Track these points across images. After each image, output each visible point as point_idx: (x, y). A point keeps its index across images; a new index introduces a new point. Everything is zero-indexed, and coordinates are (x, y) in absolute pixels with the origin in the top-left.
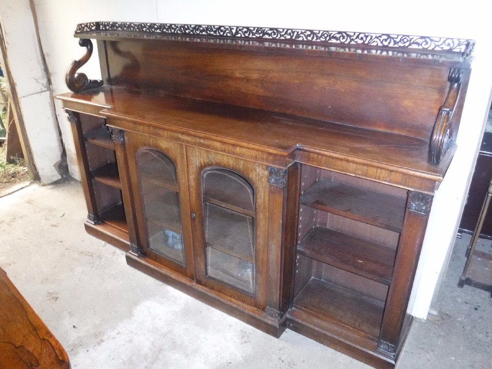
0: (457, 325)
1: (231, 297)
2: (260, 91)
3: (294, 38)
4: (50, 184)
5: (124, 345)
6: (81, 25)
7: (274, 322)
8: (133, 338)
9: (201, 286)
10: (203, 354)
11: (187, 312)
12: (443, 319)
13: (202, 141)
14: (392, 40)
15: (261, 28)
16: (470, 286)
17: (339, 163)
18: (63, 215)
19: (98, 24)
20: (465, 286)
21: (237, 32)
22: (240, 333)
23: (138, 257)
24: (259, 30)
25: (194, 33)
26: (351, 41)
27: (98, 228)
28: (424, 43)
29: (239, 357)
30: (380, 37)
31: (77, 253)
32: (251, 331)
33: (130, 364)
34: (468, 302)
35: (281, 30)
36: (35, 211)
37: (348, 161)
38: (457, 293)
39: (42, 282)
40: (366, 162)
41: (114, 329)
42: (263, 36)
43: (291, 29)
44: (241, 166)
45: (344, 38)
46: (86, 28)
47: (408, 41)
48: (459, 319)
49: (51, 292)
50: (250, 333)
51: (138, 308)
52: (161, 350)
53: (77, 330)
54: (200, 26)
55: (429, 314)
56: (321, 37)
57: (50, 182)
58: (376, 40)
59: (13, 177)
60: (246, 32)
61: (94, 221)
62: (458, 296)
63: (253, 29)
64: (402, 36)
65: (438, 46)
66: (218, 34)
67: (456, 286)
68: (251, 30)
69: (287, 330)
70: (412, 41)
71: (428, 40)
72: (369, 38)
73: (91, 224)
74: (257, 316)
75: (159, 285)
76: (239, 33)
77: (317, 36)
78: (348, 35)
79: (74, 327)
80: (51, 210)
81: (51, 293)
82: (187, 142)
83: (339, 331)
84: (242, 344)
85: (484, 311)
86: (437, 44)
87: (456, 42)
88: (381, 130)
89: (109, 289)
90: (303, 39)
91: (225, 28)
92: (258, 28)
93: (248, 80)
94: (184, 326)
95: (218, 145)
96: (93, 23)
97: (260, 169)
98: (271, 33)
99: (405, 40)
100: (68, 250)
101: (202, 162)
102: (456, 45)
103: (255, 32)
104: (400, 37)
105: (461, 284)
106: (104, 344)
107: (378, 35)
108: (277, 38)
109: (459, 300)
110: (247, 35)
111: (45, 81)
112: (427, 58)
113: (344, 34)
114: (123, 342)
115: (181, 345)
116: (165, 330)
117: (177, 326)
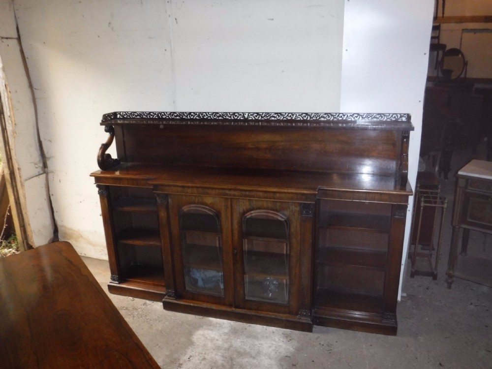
1: (267, 311)
3: (294, 118)
7: (307, 320)
8: (204, 357)
9: (240, 310)
10: (265, 354)
11: (235, 331)
13: (247, 193)
14: (361, 117)
15: (269, 113)
19: (115, 114)
22: (283, 335)
23: (175, 300)
24: (267, 114)
25: (211, 118)
26: (334, 119)
27: (124, 286)
28: (380, 117)
35: (285, 114)
38: (411, 282)
42: (270, 118)
43: (291, 113)
44: (278, 207)
45: (329, 117)
50: (290, 334)
51: (195, 337)
52: (232, 359)
54: (217, 113)
58: (350, 117)
60: (256, 116)
61: (118, 281)
65: (389, 118)
66: (233, 118)
67: (409, 278)
68: (261, 115)
70: (373, 117)
71: (382, 115)
72: (346, 116)
73: (115, 284)
74: (293, 320)
76: (250, 117)
77: (310, 117)
78: (332, 115)
82: (234, 195)
84: (289, 341)
87: (399, 116)
89: (160, 329)
90: (300, 119)
93: (258, 149)
94: (239, 340)
95: (261, 194)
96: (112, 113)
98: (276, 116)
99: (369, 116)
102: (399, 117)
103: (263, 116)
104: (365, 114)
108: (281, 119)
109: (415, 286)
110: (257, 118)
111: (41, 165)
113: (329, 115)
114: (198, 361)
115: (245, 352)
116: (226, 346)
117: (233, 341)
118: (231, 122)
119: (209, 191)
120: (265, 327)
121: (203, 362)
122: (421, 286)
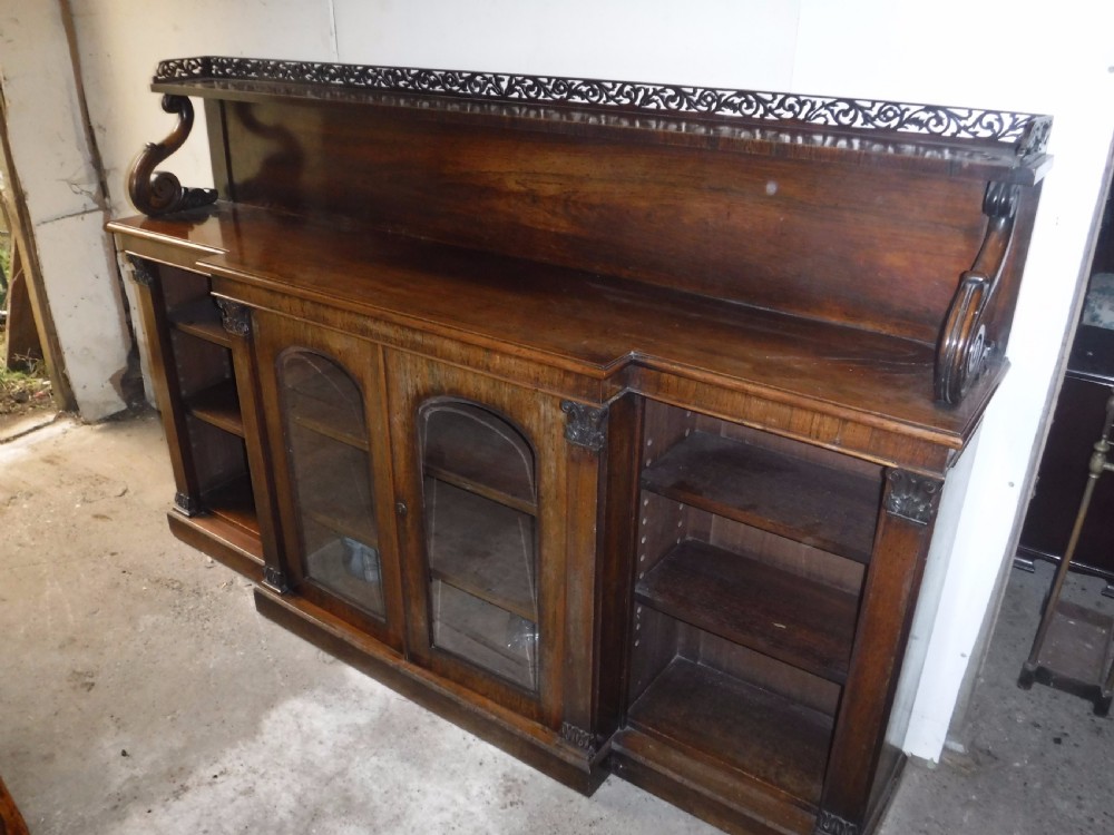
0: (1011, 778)
1: (485, 695)
2: (562, 225)
3: (637, 103)
4: (99, 422)
5: (233, 800)
6: (167, 63)
7: (579, 758)
8: (255, 783)
9: (419, 669)
10: (413, 829)
11: (383, 728)
12: (978, 763)
13: (418, 338)
14: (860, 114)
15: (565, 79)
16: (1048, 684)
17: (725, 397)
18: (124, 492)
19: (207, 62)
20: (1036, 685)
21: (511, 89)
22: (502, 781)
23: (281, 595)
24: (561, 84)
25: (415, 87)
26: (766, 114)
27: (197, 525)
28: (933, 122)
30: (833, 104)
31: (146, 580)
32: (527, 779)
34: (1041, 723)
35: (610, 85)
36: (62, 482)
37: (746, 393)
38: (1014, 702)
39: (62, 647)
40: (786, 397)
41: (216, 762)
42: (568, 97)
43: (632, 84)
44: (506, 399)
45: (749, 106)
46: (178, 70)
47: (896, 115)
48: (1017, 764)
49: (79, 670)
50: (525, 783)
51: (274, 715)
52: (316, 815)
53: (129, 762)
54: (429, 72)
55: (945, 749)
56: (698, 102)
57: (100, 417)
58: (823, 111)
59: (19, 401)
60: (531, 88)
61: (189, 509)
62: (1018, 710)
63: (545, 80)
64: (882, 104)
65: (966, 128)
66: (469, 92)
67: (1013, 684)
68: (542, 84)
69: (612, 777)
70: (907, 115)
71: (942, 114)
72: (807, 107)
73: (183, 516)
74: (543, 744)
75: (325, 662)
76: (516, 90)
77: (689, 101)
78: (759, 100)
79: (124, 753)
80: (98, 480)
81: (80, 674)
82: (386, 338)
83: (731, 785)
84: (505, 807)
85: (1076, 745)
86: (962, 123)
87: (1008, 121)
88: (834, 321)
89: (211, 666)
90: (658, 106)
91: (484, 78)
92: (558, 79)
93: (535, 198)
94: (374, 760)
95: (453, 348)
96: (195, 59)
97: (548, 406)
98: (588, 91)
99: (890, 114)
100: (127, 575)
101: (420, 386)
102: (1006, 127)
103: (550, 87)
104: (878, 106)
105: (1026, 680)
106: (188, 796)
107: (828, 101)
108: (601, 102)
109: (1020, 719)
110: (532, 94)
111: (94, 188)
112: (940, 156)
113: (751, 98)
114: (231, 794)
115: (363, 804)
116: (330, 768)
117: (357, 759)
118: (489, 104)
119: (329, 314)
120: (471, 737)
121: (241, 801)
122: (1038, 726)
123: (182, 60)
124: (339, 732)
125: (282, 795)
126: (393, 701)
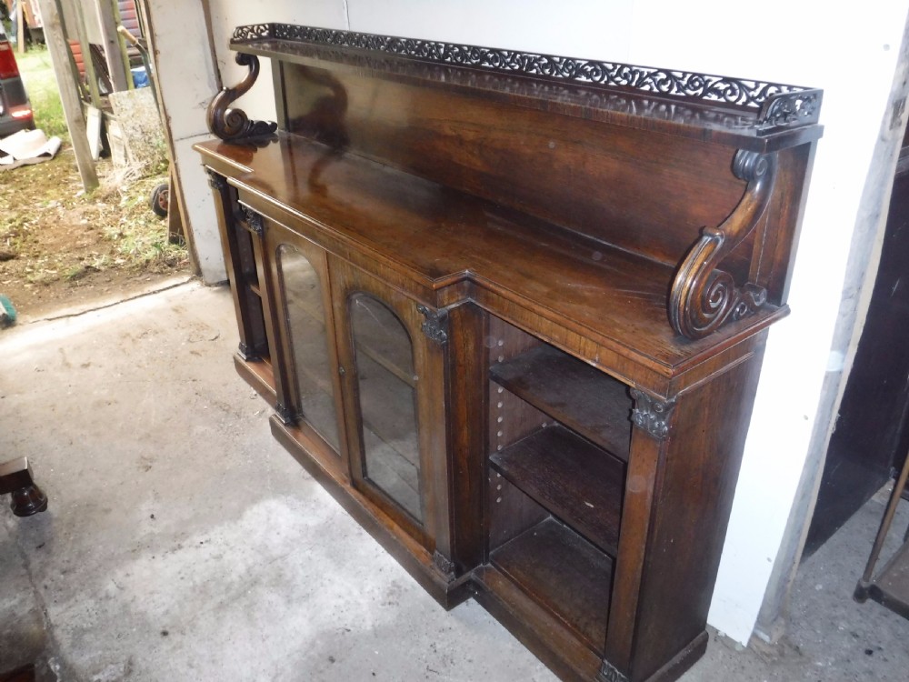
0: (808, 674)
1: (393, 519)
2: (478, 164)
3: (524, 69)
4: (217, 284)
5: (207, 561)
9: (356, 493)
10: (315, 606)
11: (324, 532)
12: (782, 654)
16: (880, 603)
18: (216, 338)
19: (273, 28)
20: (870, 601)
21: (446, 55)
22: (390, 585)
23: (285, 425)
24: (476, 51)
26: (609, 81)
27: (250, 367)
28: (729, 92)
29: (368, 626)
30: (655, 74)
31: (208, 401)
32: (409, 588)
33: (201, 592)
34: (860, 633)
35: (506, 54)
36: (179, 326)
38: (843, 611)
39: (140, 439)
41: (206, 533)
42: (481, 62)
43: (533, 54)
45: (597, 73)
46: (250, 33)
47: (700, 85)
48: (820, 664)
49: (146, 456)
50: (406, 590)
51: (255, 508)
52: (255, 583)
53: (154, 523)
55: (754, 635)
56: (563, 70)
57: (216, 281)
59: (170, 265)
60: (458, 54)
61: (246, 354)
62: (844, 618)
63: (467, 49)
64: (691, 75)
67: (849, 593)
68: (465, 52)
69: (472, 600)
70: (709, 85)
71: (734, 85)
73: (242, 358)
74: (420, 564)
75: (303, 477)
76: (450, 56)
78: (604, 69)
79: (152, 516)
80: (202, 326)
81: (145, 459)
84: (383, 605)
85: (885, 660)
86: (751, 94)
89: (228, 468)
90: (538, 72)
91: (430, 45)
93: (460, 141)
94: (308, 553)
96: (264, 25)
98: (493, 58)
99: (697, 84)
100: (198, 396)
103: (470, 54)
105: (860, 595)
106: (180, 553)
107: (652, 71)
108: (502, 67)
109: (842, 626)
110: (459, 59)
113: (598, 67)
114: (207, 556)
115: (288, 582)
116: (276, 552)
117: (297, 550)
120: (381, 549)
121: (212, 563)
122: (856, 636)
123: (253, 26)
124: (293, 528)
125: (238, 563)
126: (338, 513)
